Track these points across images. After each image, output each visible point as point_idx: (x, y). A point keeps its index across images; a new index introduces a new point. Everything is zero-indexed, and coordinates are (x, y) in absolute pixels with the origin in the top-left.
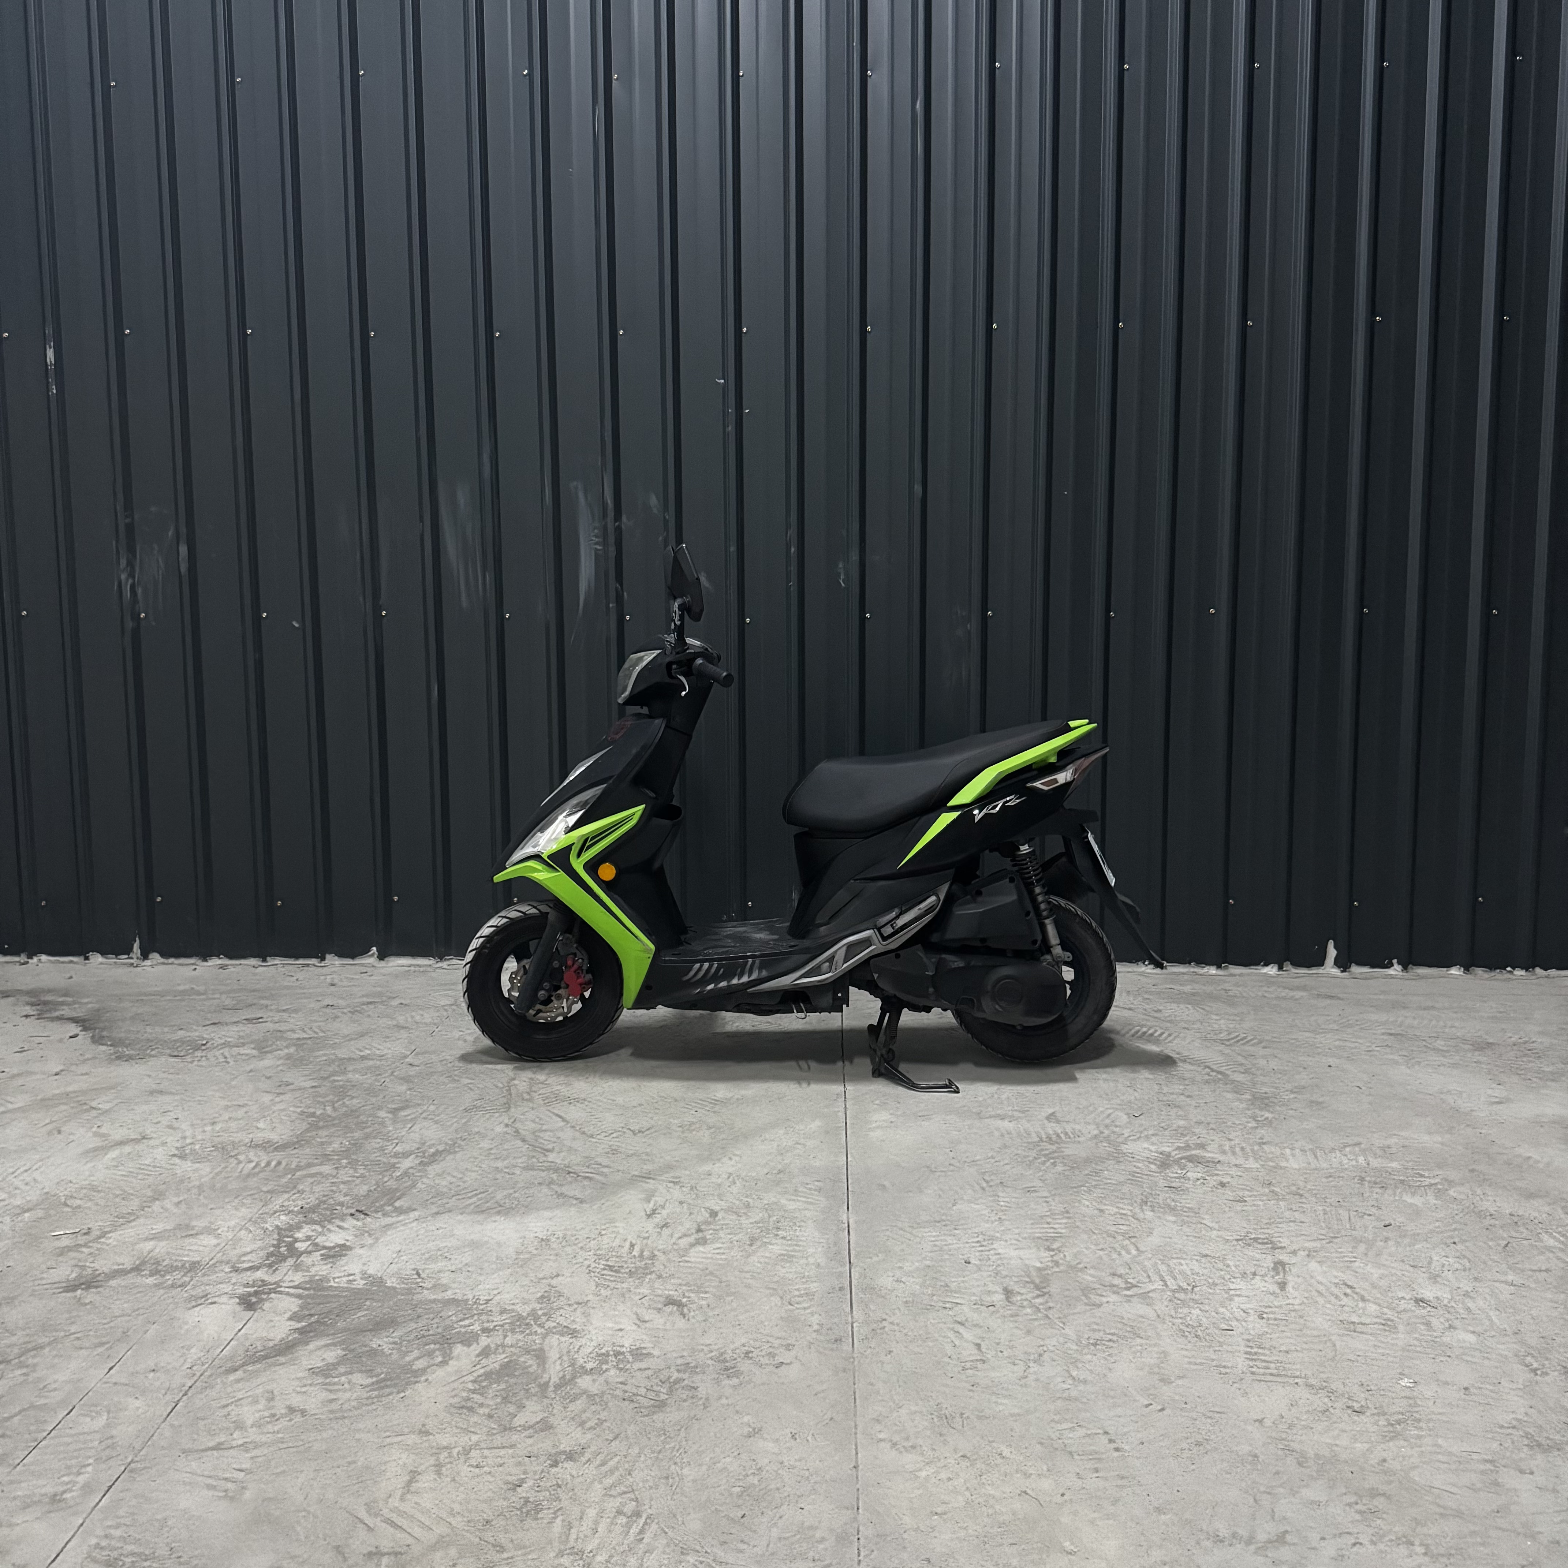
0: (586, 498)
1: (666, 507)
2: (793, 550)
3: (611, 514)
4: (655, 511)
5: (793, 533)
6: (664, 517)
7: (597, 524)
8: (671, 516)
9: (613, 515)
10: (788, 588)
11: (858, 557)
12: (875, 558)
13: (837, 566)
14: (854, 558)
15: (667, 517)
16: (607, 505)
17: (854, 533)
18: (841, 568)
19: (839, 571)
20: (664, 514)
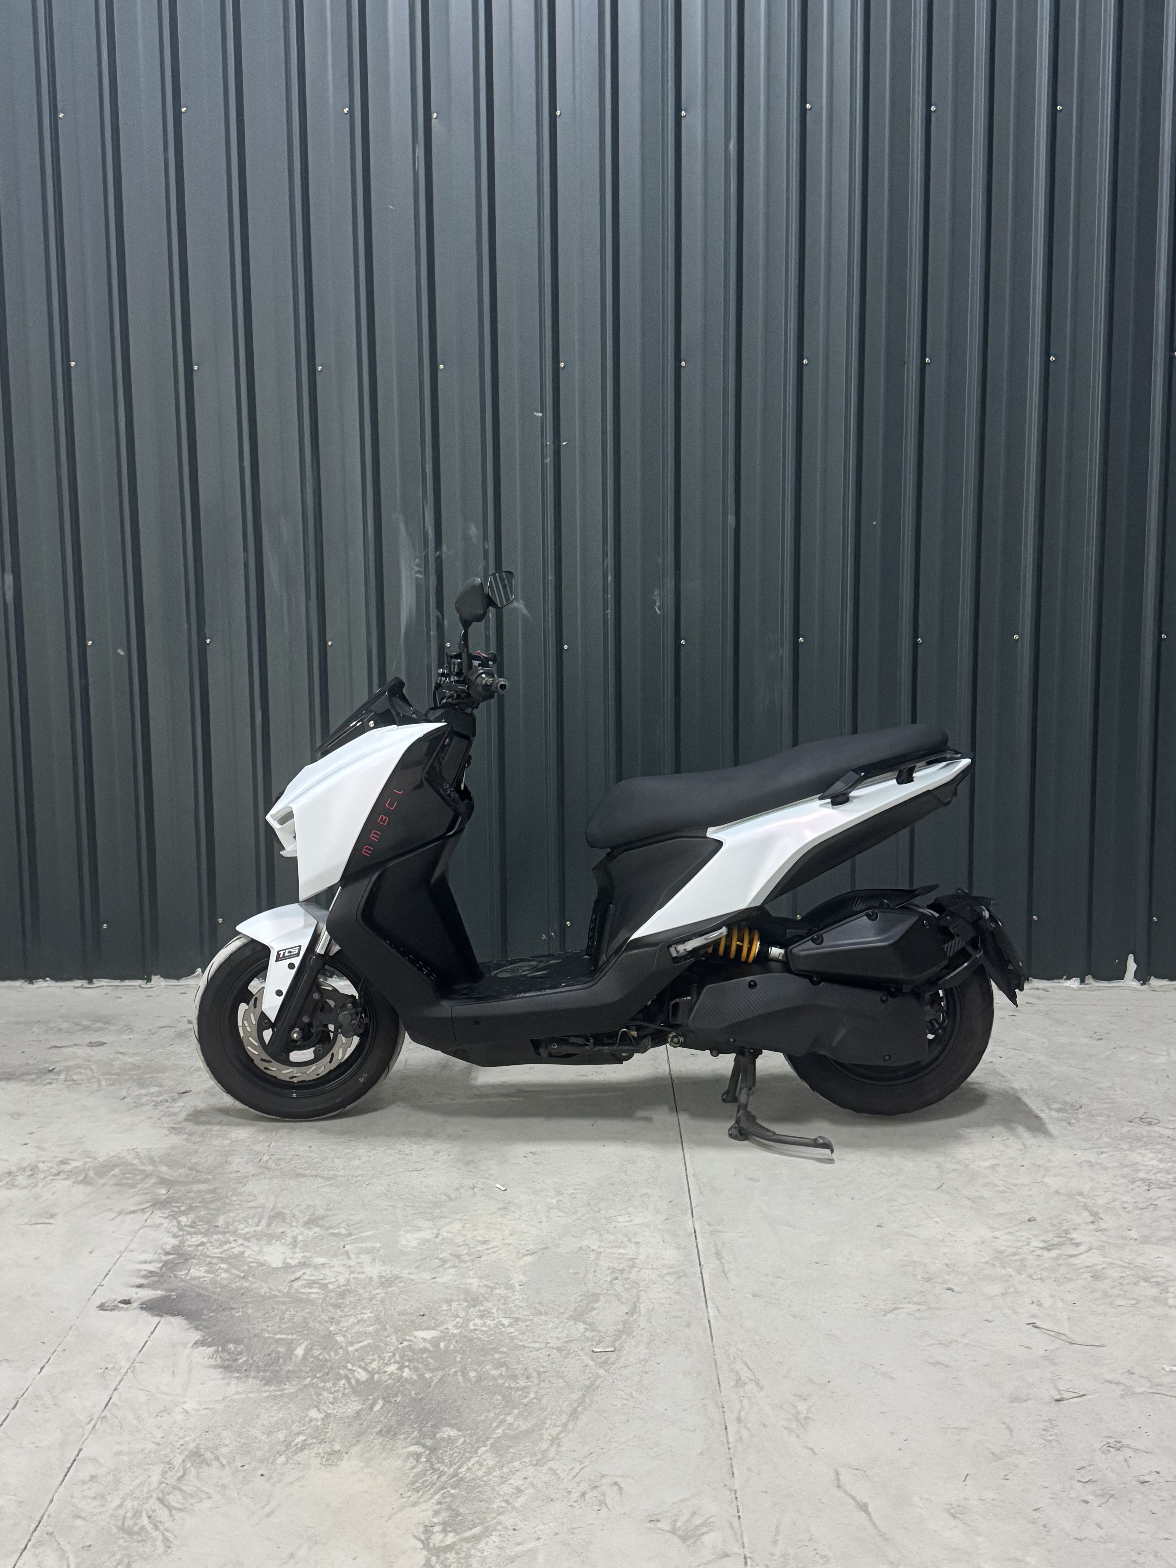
0: (407, 529)
1: (485, 537)
2: (610, 578)
3: (431, 544)
4: (474, 540)
5: (610, 561)
6: (484, 547)
7: (418, 554)
8: (491, 546)
9: (433, 545)
10: (605, 615)
11: (673, 585)
12: (690, 585)
13: (652, 594)
14: (669, 586)
15: (487, 547)
16: (428, 535)
17: (669, 561)
18: (656, 595)
19: (654, 598)
20: (484, 544)
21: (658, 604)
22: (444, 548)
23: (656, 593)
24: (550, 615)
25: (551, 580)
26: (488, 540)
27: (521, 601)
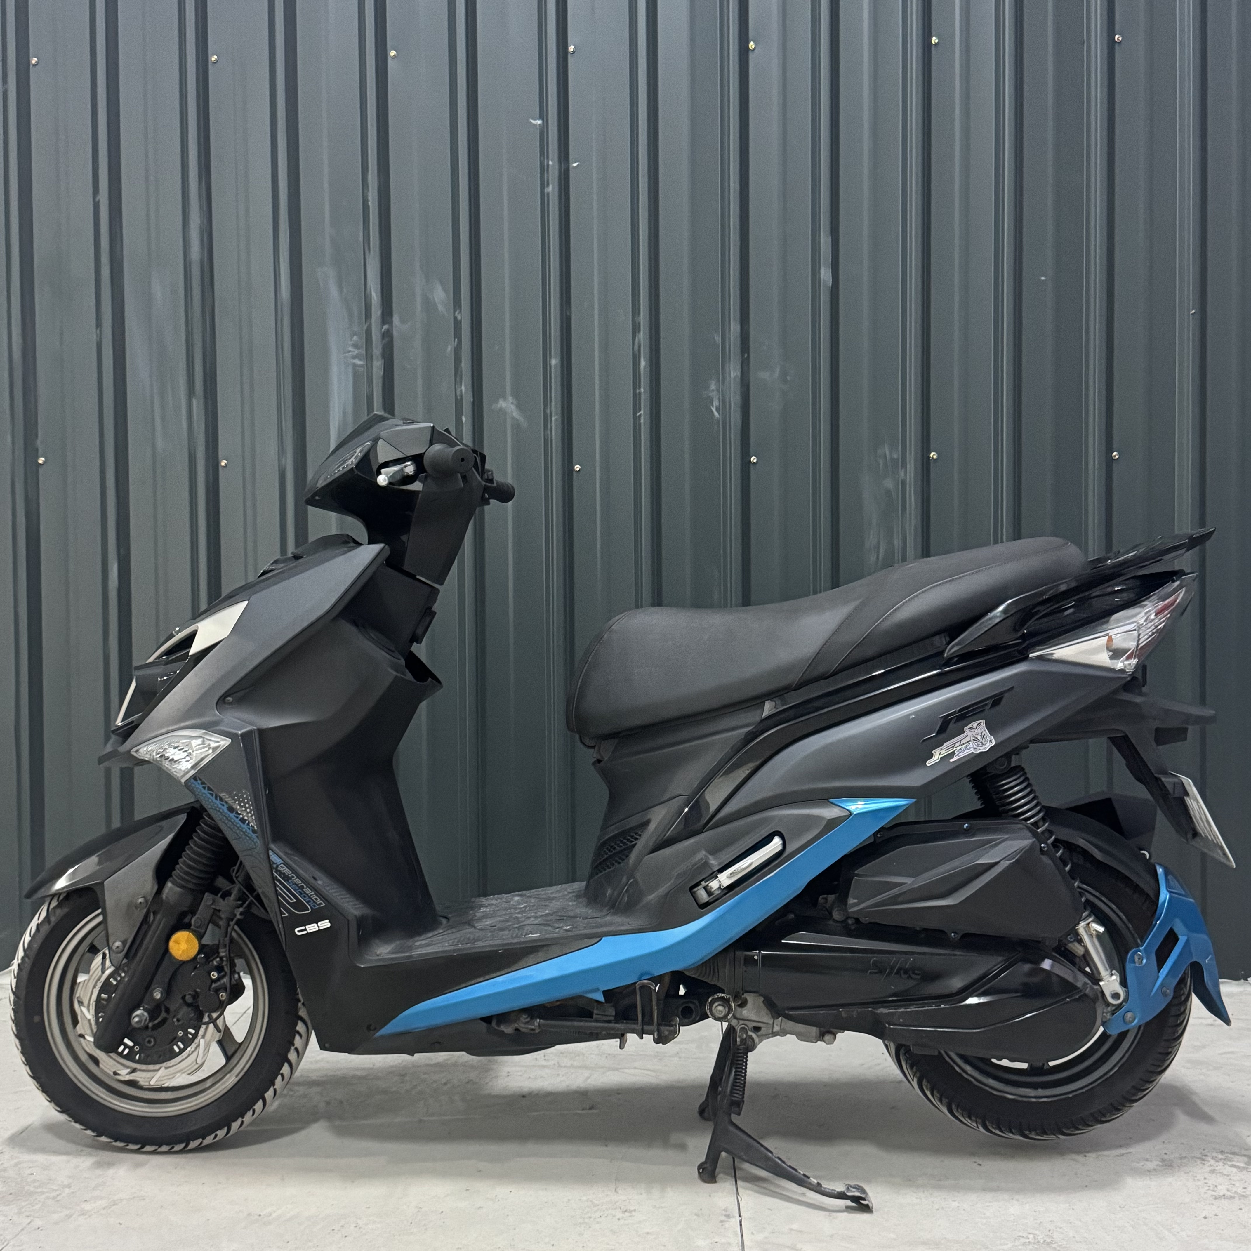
0: (341, 290)
1: (457, 303)
2: (643, 363)
3: (376, 312)
4: (440, 307)
5: (643, 338)
6: (455, 318)
7: (356, 329)
8: (464, 316)
9: (379, 313)
10: (636, 419)
11: (739, 374)
12: (764, 375)
13: (707, 388)
14: (732, 375)
15: (459, 317)
16: (371, 299)
17: (732, 338)
18: (713, 390)
19: (710, 394)
20: (454, 313)
21: (716, 403)
22: (396, 320)
23: (713, 387)
24: (553, 419)
25: (556, 365)
26: (460, 307)
27: (510, 399)
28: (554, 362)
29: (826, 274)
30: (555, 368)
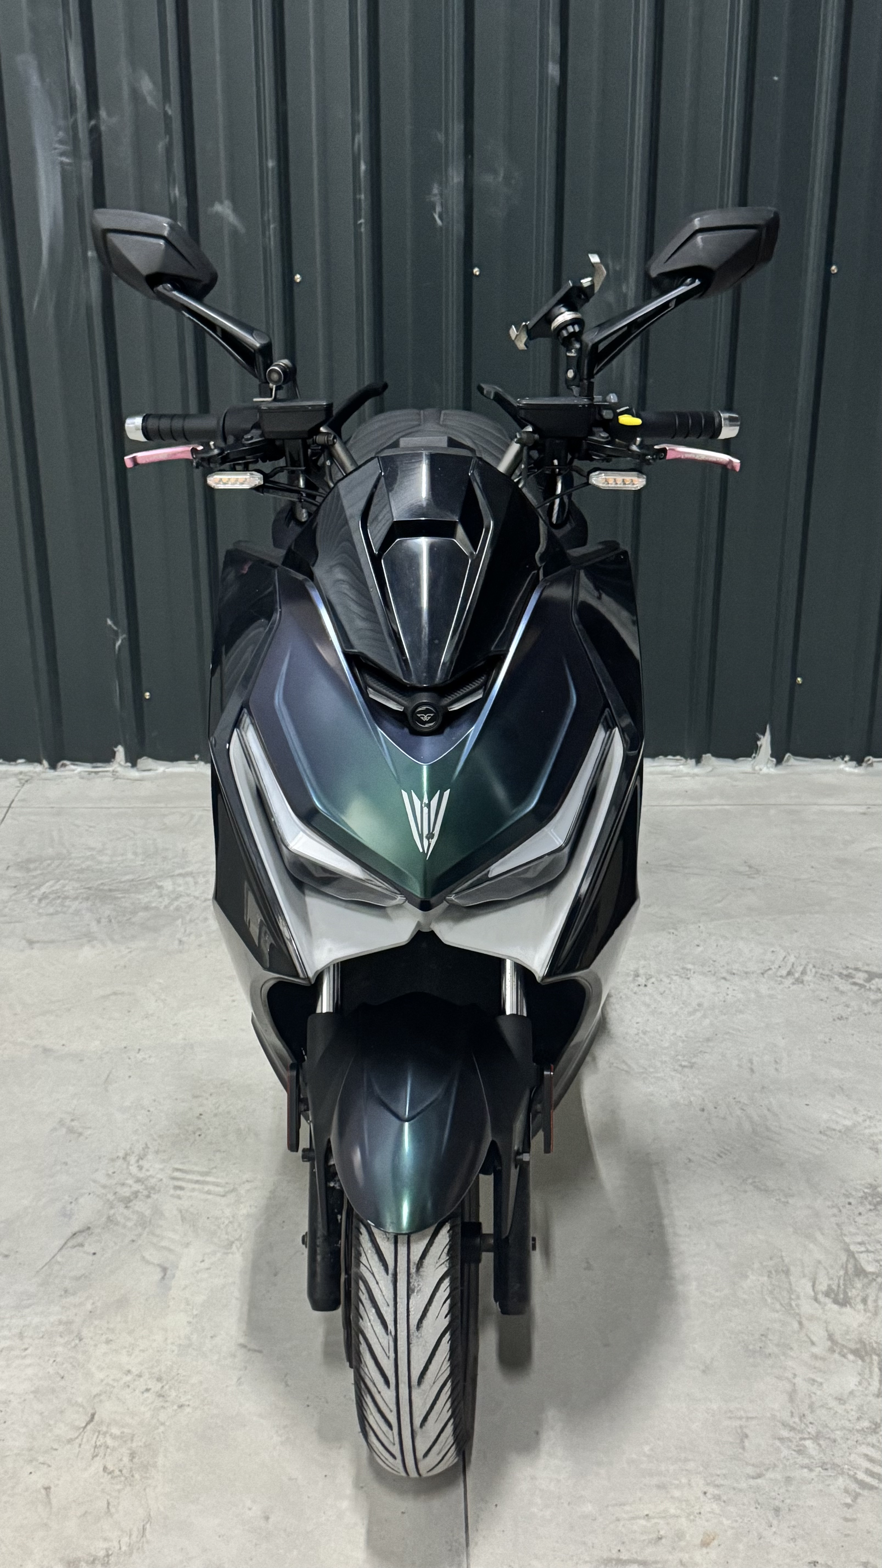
0: (42, 78)
1: (166, 96)
2: (363, 167)
3: (81, 105)
4: (150, 101)
5: (361, 138)
6: (165, 113)
7: (61, 123)
8: (175, 110)
9: (85, 107)
10: (357, 227)
11: (462, 179)
12: (489, 178)
13: (429, 192)
14: (455, 180)
15: (170, 112)
16: (75, 92)
17: (455, 140)
18: (435, 195)
19: (432, 199)
20: (164, 107)
21: (438, 209)
22: (103, 113)
23: (435, 191)
24: (272, 226)
25: (273, 168)
26: (170, 101)
27: (227, 203)
28: (271, 164)
29: (553, 70)
30: (273, 172)
